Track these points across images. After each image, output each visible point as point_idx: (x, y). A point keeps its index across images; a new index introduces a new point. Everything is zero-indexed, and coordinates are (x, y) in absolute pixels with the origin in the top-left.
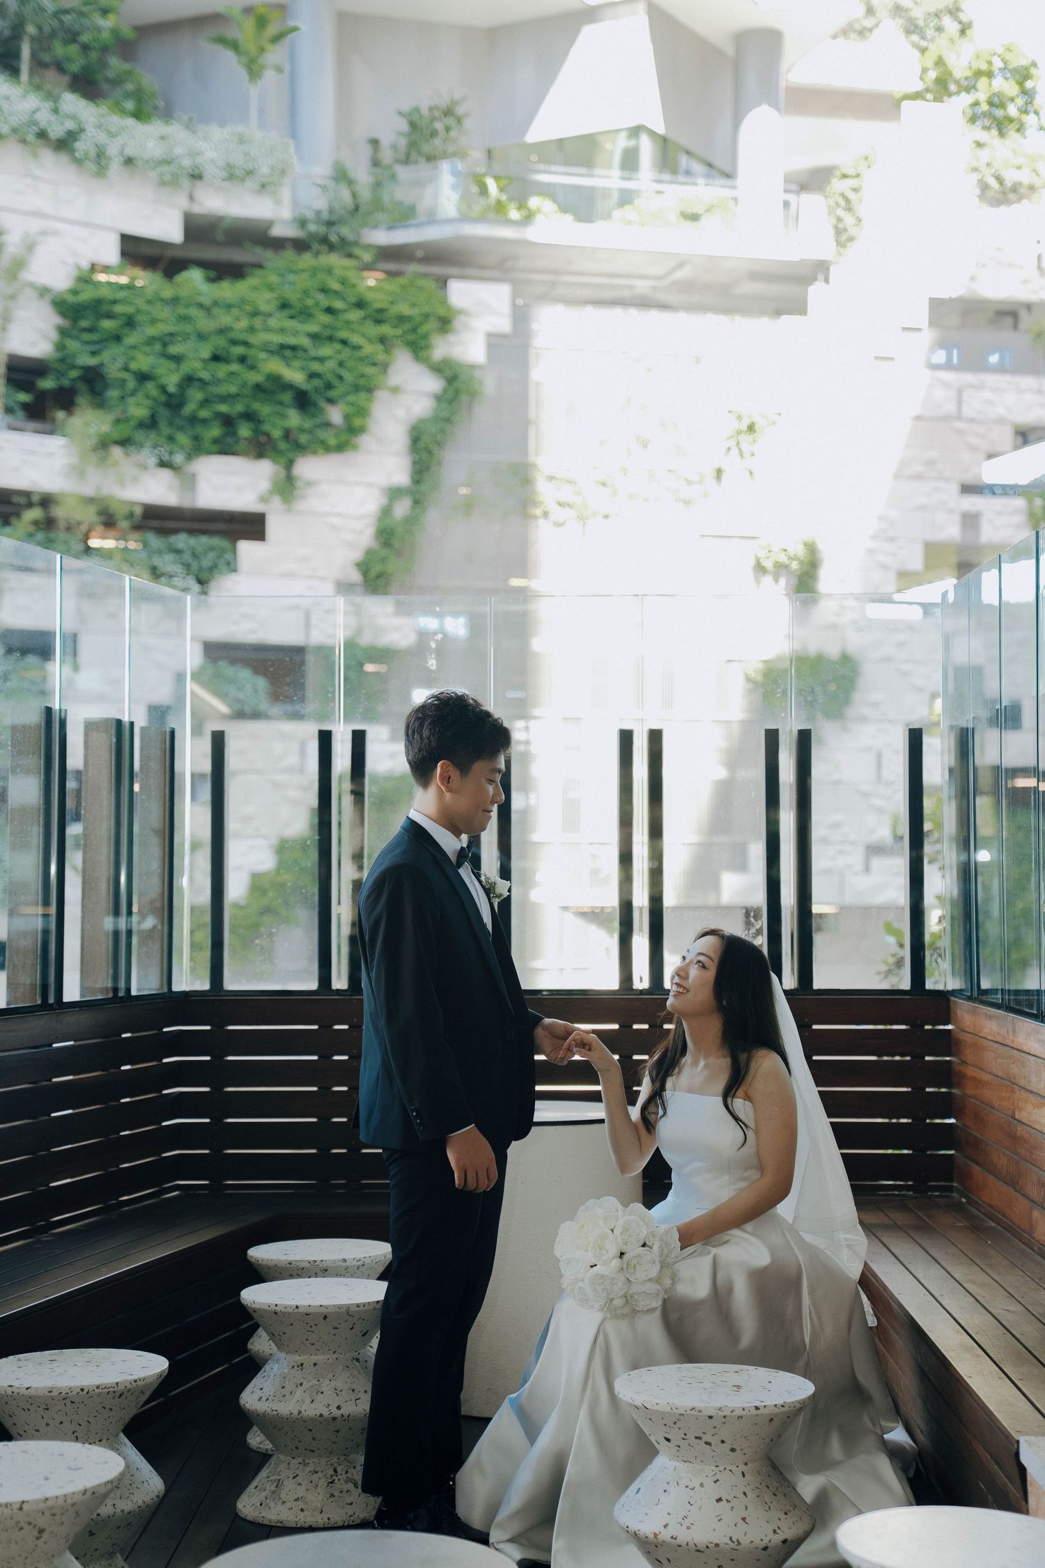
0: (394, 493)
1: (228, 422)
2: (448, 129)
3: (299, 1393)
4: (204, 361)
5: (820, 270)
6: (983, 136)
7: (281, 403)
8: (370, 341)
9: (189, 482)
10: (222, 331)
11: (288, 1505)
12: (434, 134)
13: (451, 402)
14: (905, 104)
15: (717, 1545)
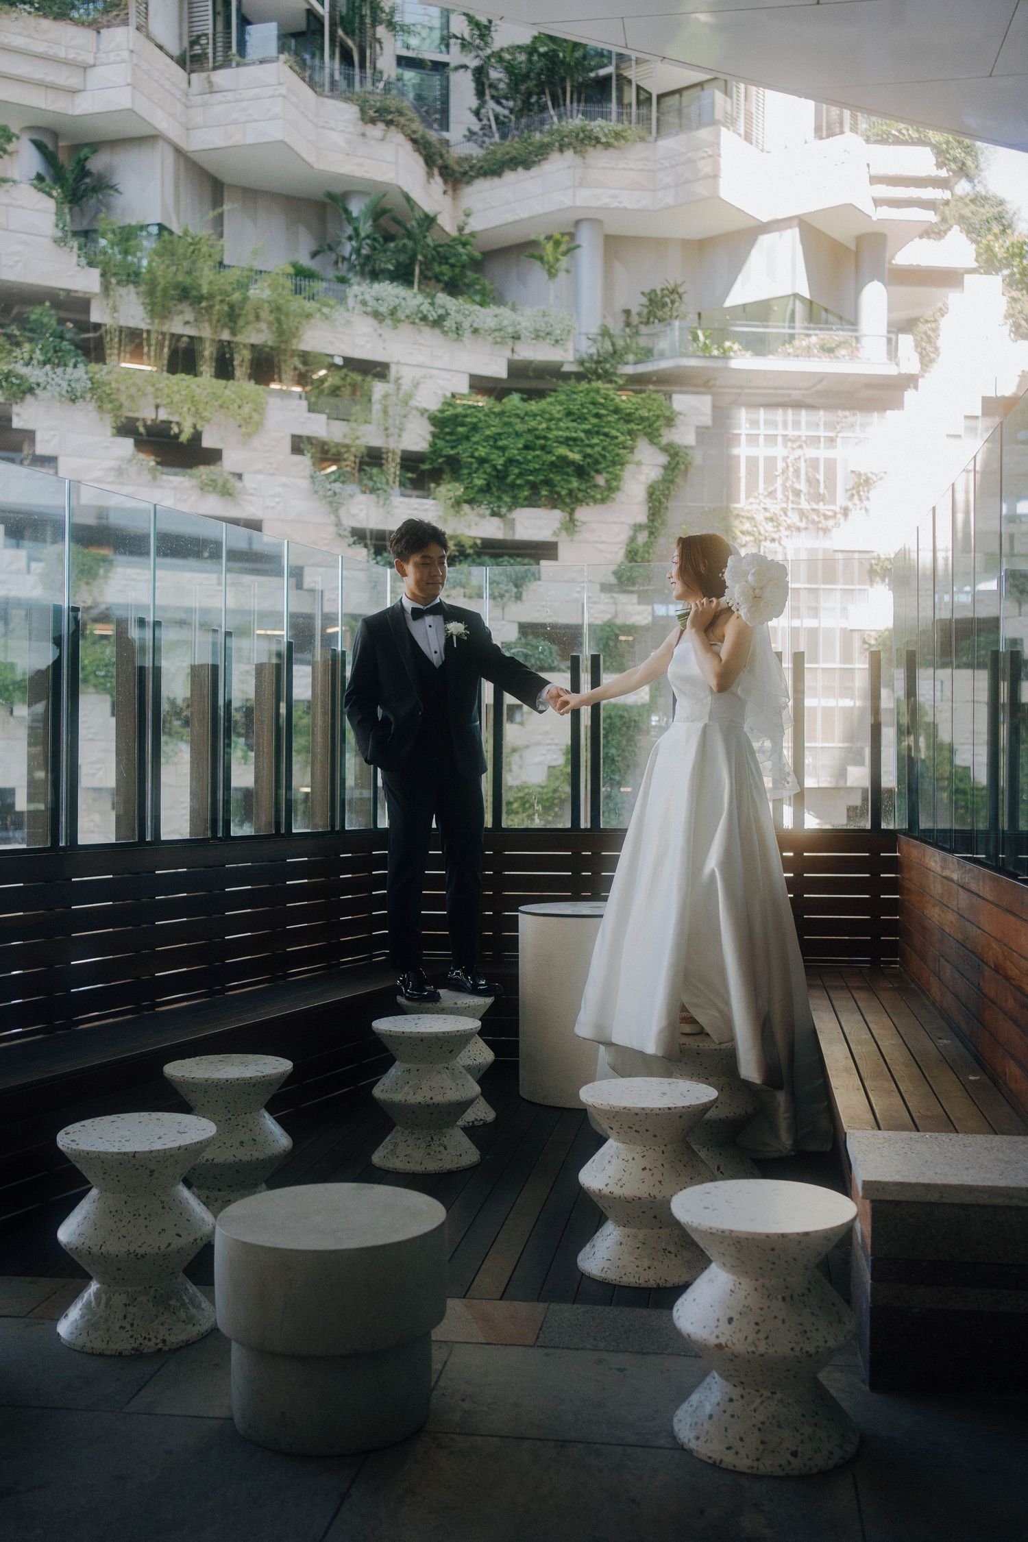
0: (638, 528)
1: (534, 487)
2: (673, 302)
3: (406, 1089)
4: (518, 449)
5: (910, 381)
6: (1015, 294)
7: (567, 474)
8: (622, 433)
9: (511, 525)
10: (530, 431)
11: (400, 1159)
12: (665, 305)
13: (673, 469)
14: (967, 277)
15: (640, 1198)
